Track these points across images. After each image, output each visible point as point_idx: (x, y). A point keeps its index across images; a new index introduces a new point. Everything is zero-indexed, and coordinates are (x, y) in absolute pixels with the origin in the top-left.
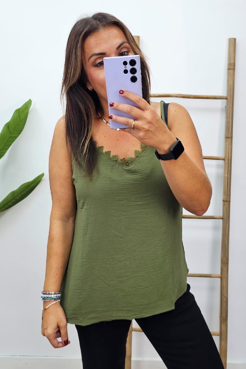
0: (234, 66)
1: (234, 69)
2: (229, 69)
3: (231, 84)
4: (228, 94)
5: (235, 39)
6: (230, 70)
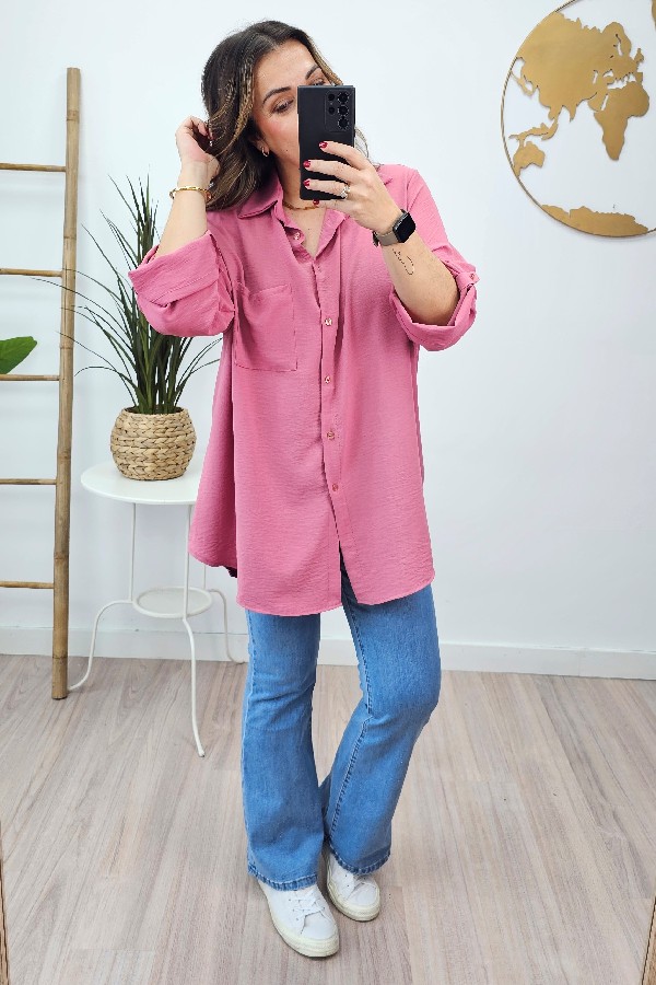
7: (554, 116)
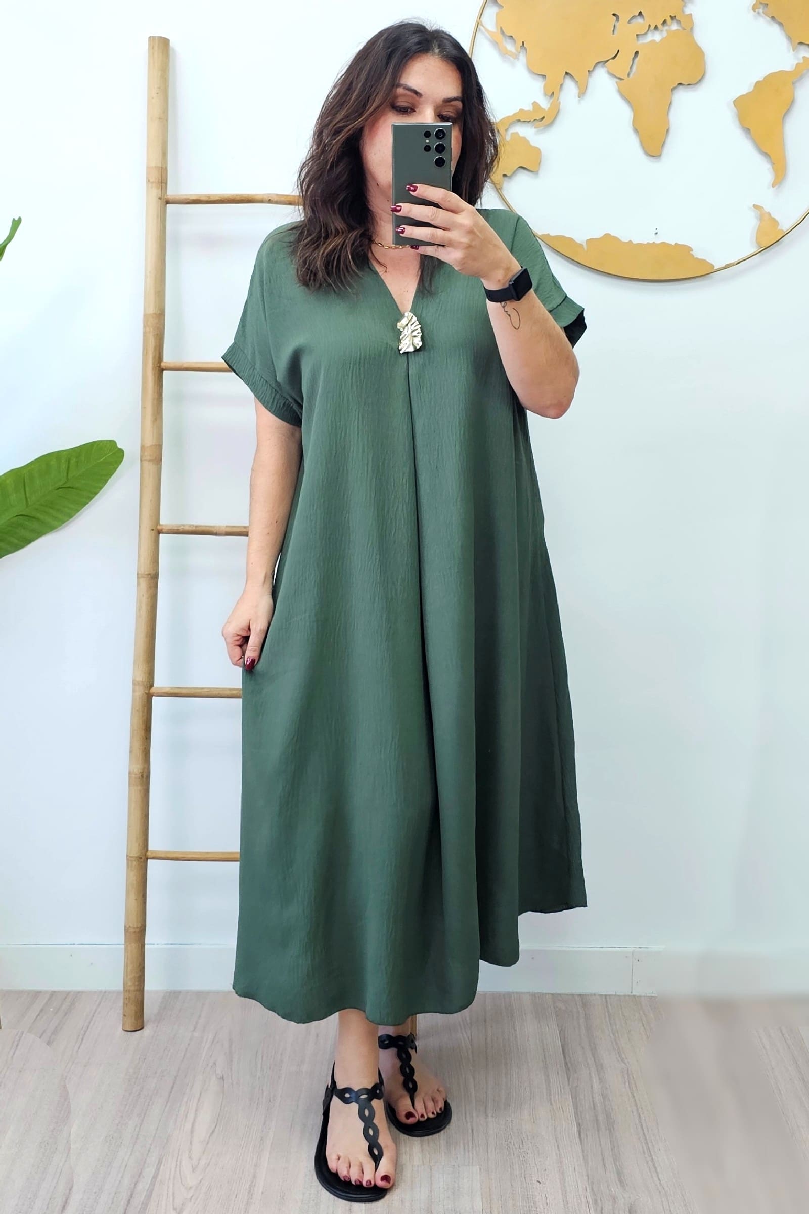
7: (552, 92)
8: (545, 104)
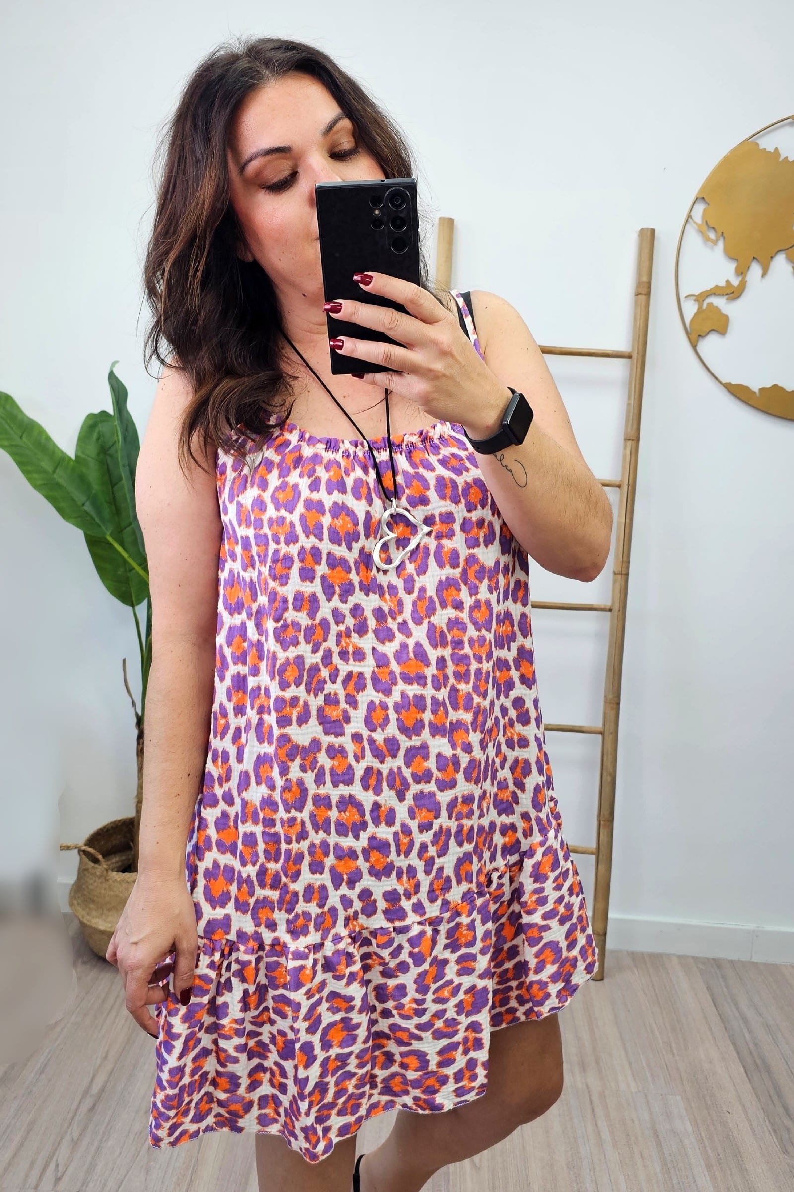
0: (649, 287)
1: (648, 294)
2: (637, 294)
3: (641, 325)
4: (633, 347)
5: (653, 231)
6: (639, 296)
7: (742, 272)
8: (735, 282)
